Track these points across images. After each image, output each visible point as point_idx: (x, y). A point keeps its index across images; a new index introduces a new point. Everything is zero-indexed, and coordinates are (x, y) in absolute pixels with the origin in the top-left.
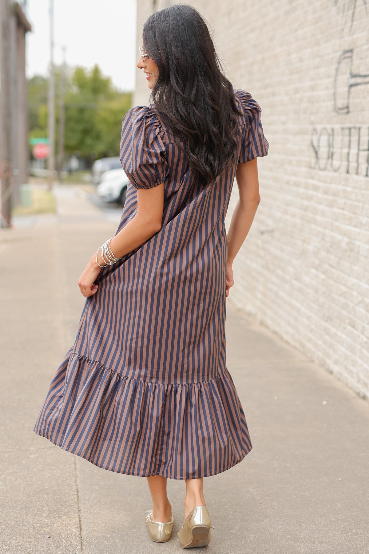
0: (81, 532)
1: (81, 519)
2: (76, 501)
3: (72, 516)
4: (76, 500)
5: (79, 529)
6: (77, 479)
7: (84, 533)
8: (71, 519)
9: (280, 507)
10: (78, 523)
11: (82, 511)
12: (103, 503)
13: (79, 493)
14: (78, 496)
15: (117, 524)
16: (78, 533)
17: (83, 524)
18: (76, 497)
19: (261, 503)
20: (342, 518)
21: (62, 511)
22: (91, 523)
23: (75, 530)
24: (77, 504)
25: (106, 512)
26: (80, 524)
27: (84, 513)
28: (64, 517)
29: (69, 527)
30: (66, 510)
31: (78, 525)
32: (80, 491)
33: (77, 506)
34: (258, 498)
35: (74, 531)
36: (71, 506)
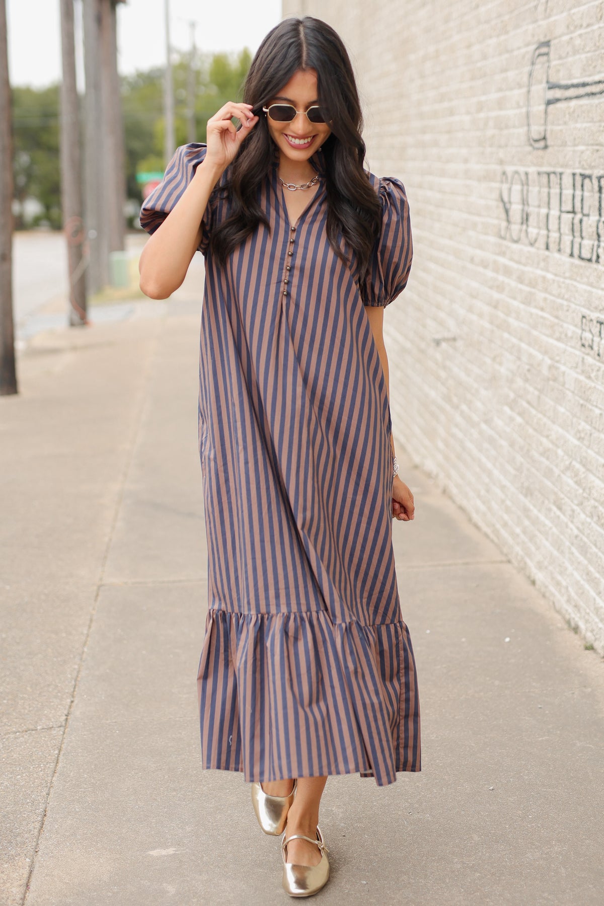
0: (25, 893)
1: (34, 868)
2: (36, 834)
3: (20, 863)
4: (36, 831)
5: (23, 889)
6: (52, 790)
7: (30, 896)
8: (16, 869)
9: (374, 843)
10: (26, 876)
11: (39, 853)
12: (79, 837)
13: (46, 818)
14: (43, 824)
15: (91, 878)
16: (18, 896)
17: (33, 880)
18: (38, 825)
19: (344, 836)
20: (473, 864)
21: (6, 854)
22: (47, 875)
23: (16, 891)
24: (35, 840)
25: (80, 855)
26: (28, 880)
27: (41, 856)
28: (6, 866)
29: (8, 885)
30: (13, 852)
31: (24, 881)
32: (48, 814)
33: (34, 844)
34: (342, 825)
35: (14, 892)
36: (24, 843)
